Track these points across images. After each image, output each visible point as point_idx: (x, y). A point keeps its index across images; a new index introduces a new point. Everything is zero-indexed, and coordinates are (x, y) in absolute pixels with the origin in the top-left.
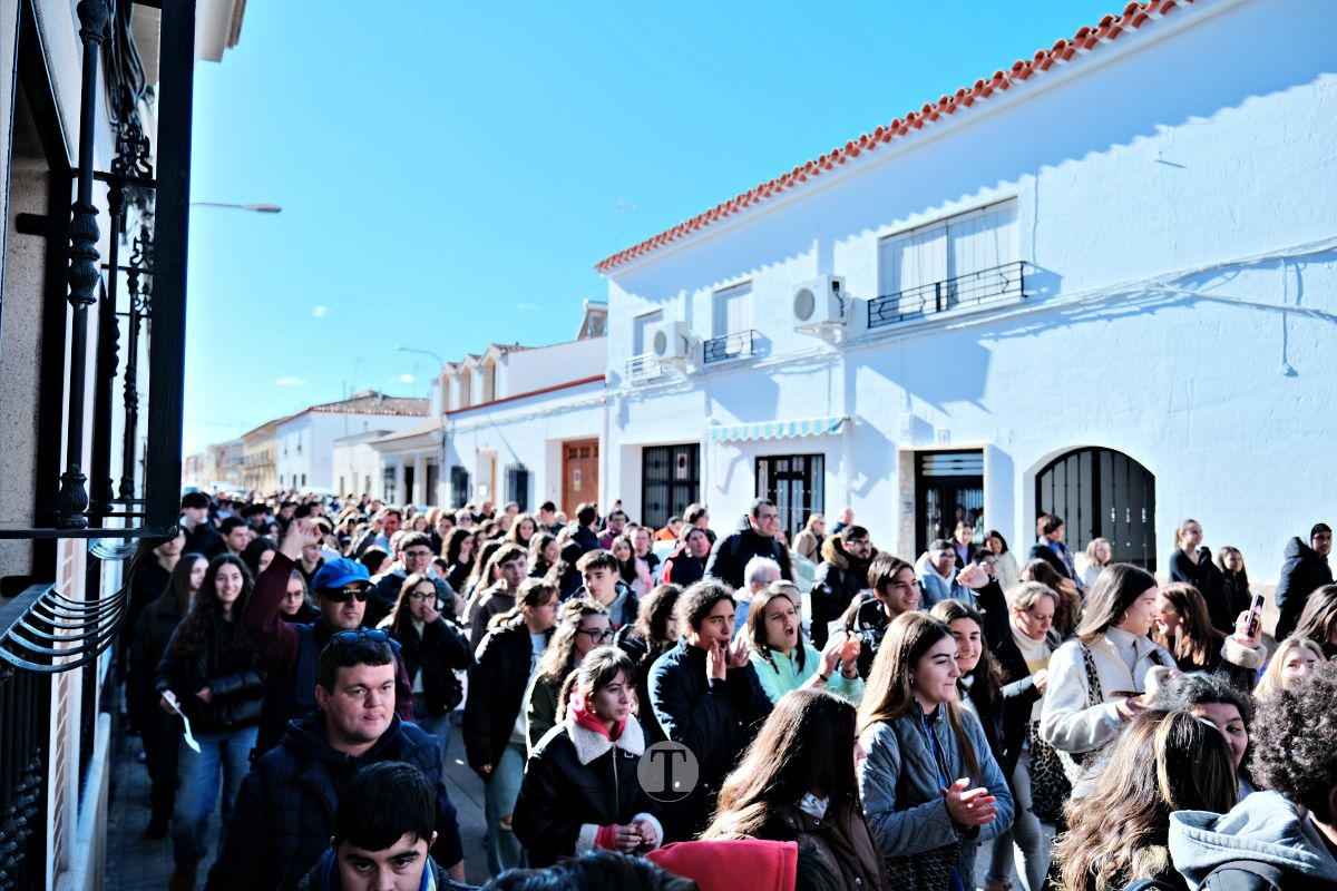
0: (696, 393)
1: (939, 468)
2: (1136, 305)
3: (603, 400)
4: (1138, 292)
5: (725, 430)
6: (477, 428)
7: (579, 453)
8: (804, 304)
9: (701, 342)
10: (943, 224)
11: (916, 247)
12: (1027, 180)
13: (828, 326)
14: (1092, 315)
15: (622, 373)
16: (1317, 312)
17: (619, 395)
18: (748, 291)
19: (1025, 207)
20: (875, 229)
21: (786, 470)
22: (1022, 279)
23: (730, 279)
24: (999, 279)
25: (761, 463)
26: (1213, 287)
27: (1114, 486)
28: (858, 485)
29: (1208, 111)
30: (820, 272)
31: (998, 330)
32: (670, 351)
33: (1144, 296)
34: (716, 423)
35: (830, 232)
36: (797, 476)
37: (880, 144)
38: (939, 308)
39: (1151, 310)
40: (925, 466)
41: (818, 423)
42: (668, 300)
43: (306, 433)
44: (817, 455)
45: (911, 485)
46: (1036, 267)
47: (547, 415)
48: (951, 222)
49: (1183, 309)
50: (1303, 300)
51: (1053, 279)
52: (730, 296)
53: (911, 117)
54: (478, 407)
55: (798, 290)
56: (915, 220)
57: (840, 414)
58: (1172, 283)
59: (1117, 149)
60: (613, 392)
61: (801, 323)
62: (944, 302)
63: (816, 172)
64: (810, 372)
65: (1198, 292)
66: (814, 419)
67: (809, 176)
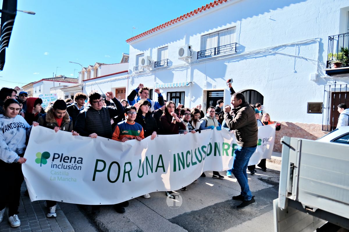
0: (152, 76)
1: (213, 95)
2: (262, 55)
3: (127, 77)
4: (263, 51)
5: (159, 85)
6: (92, 85)
7: (120, 92)
8: (181, 52)
9: (154, 62)
10: (217, 33)
11: (210, 39)
12: (238, 22)
13: (188, 58)
14: (252, 57)
15: (133, 70)
16: (302, 57)
17: (132, 76)
18: (167, 49)
19: (238, 29)
20: (200, 33)
21: (175, 96)
22: (236, 47)
23: (162, 46)
24: (230, 47)
25: (168, 94)
26: (280, 51)
27: (254, 99)
28: (193, 99)
29: (282, 7)
30: (186, 44)
31: (229, 60)
32: (146, 64)
33: (264, 53)
34: (157, 83)
35: (189, 34)
36: (178, 97)
37: (203, 11)
38: (215, 54)
39: (265, 56)
40: (210, 95)
41: (184, 83)
42: (146, 51)
43: (42, 86)
44: (183, 92)
45: (206, 99)
46: (239, 44)
47: (112, 81)
48: (219, 32)
49: (273, 56)
50: (299, 54)
51: (243, 48)
52: (162, 50)
53: (211, 4)
54: (92, 79)
55: (180, 48)
56: (210, 31)
57: (189, 81)
58: (271, 49)
59: (260, 15)
60: (129, 75)
61: (180, 57)
62: (216, 53)
63: (186, 17)
64: (182, 70)
65: (276, 52)
66: (182, 82)
67: (184, 18)
